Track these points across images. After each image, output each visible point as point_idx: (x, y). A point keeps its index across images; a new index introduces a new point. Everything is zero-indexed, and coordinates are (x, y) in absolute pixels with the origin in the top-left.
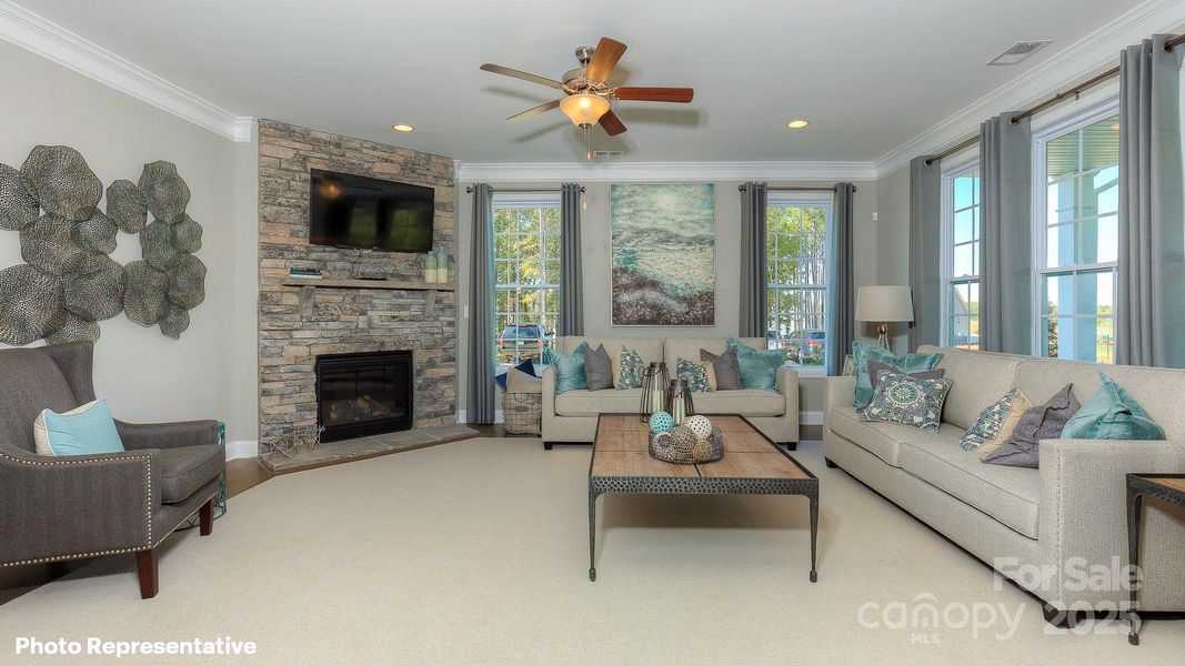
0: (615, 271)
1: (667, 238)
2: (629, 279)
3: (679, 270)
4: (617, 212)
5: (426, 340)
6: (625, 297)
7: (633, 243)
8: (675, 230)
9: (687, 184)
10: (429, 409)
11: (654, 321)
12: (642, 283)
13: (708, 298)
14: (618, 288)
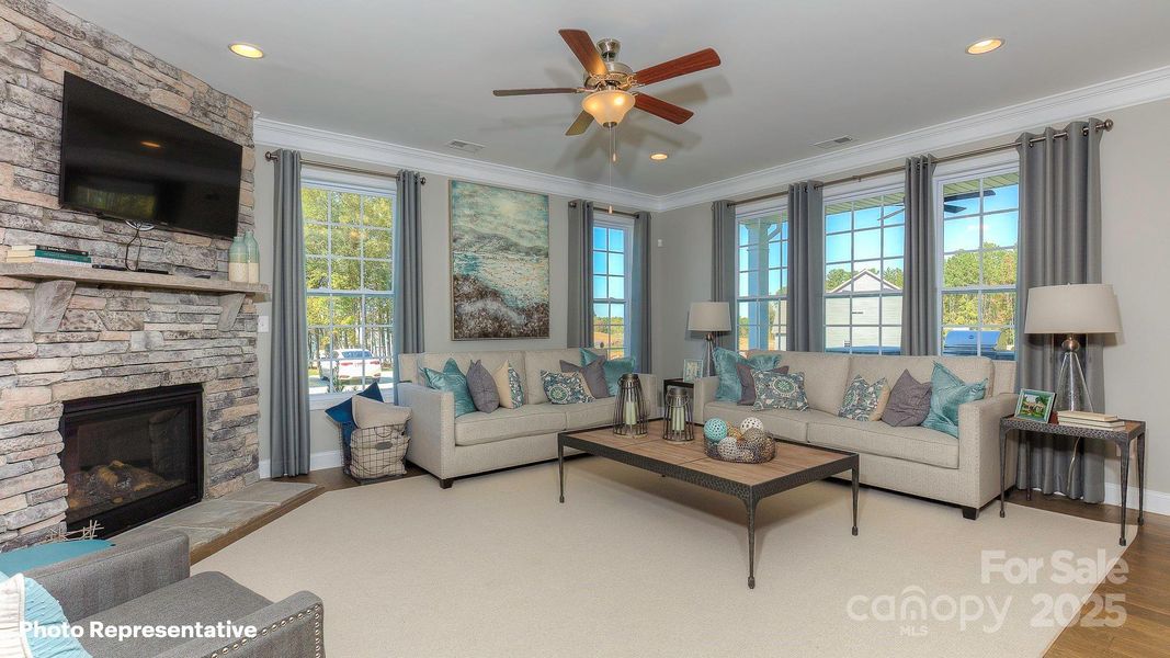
0: (455, 278)
1: (508, 247)
2: (469, 288)
3: (518, 280)
4: (457, 212)
5: (223, 366)
6: (467, 308)
7: (474, 249)
8: (514, 238)
9: (526, 193)
10: (228, 466)
11: (496, 335)
12: (484, 293)
13: (543, 309)
14: (457, 297)
